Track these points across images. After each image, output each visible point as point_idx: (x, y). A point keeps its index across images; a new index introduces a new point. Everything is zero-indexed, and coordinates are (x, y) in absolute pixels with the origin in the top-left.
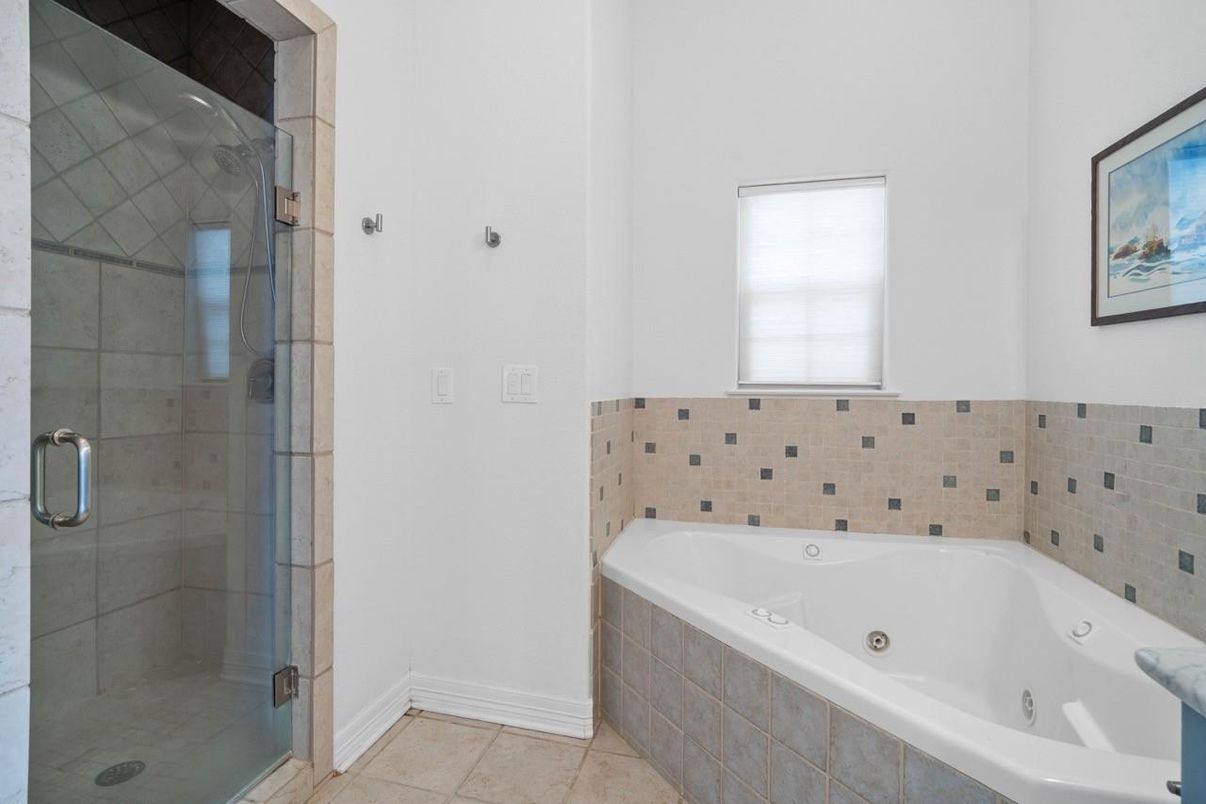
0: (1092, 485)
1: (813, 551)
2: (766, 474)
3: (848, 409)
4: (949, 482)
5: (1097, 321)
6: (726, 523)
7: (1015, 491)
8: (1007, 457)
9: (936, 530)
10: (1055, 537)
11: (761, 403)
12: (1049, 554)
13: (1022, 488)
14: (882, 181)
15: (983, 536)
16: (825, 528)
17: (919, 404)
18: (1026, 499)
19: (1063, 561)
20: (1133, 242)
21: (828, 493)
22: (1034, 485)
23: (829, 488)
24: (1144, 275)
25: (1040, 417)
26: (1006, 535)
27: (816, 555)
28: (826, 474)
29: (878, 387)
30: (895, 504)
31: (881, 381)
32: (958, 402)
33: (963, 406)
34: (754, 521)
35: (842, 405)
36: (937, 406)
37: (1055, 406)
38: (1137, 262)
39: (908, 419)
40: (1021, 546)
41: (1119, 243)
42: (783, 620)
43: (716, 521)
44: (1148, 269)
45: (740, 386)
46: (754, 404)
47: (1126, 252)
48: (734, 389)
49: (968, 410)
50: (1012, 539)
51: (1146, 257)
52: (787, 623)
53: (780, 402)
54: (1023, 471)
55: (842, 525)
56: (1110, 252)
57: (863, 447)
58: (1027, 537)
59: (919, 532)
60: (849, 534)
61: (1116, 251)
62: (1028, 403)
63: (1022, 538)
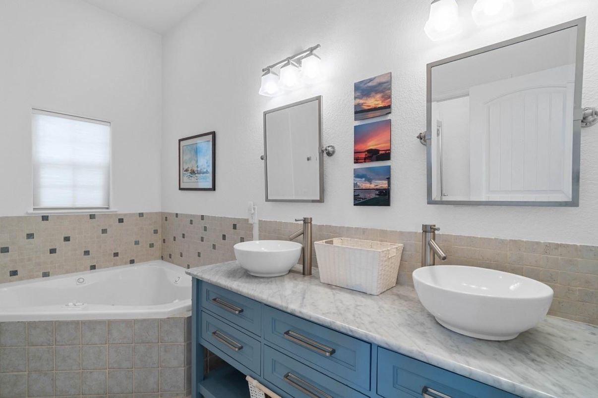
0: (179, 238)
1: (81, 280)
2: (53, 251)
3: (95, 218)
4: (137, 243)
5: (180, 189)
6: (28, 279)
7: (158, 244)
8: (156, 232)
9: (132, 262)
10: (170, 255)
11: (49, 217)
12: (169, 262)
13: (160, 242)
14: (109, 124)
15: (149, 260)
16: (85, 270)
17: (125, 215)
18: (162, 245)
19: (173, 263)
20: (188, 168)
21: (86, 255)
22: (164, 240)
23: (87, 253)
24: (191, 178)
25: (165, 217)
26: (156, 259)
27: (83, 282)
28: (85, 247)
29: (107, 208)
30: (116, 255)
31: (109, 206)
32: (139, 213)
33: (141, 215)
34: (46, 275)
35: (92, 217)
36: (131, 215)
37: (170, 214)
38: (189, 174)
39: (121, 221)
40: (161, 261)
41: (185, 168)
42: (81, 304)
43: (21, 279)
44: (192, 177)
45: (34, 209)
46: (45, 218)
47: (187, 170)
48: (31, 211)
49: (143, 216)
50: (158, 259)
51: (191, 173)
52: (83, 304)
53: (60, 217)
54: (161, 236)
55: (93, 267)
56: (183, 169)
57: (102, 233)
58: (162, 258)
59: (126, 263)
60: (96, 270)
61: (185, 169)
62: (162, 213)
63: (161, 258)
